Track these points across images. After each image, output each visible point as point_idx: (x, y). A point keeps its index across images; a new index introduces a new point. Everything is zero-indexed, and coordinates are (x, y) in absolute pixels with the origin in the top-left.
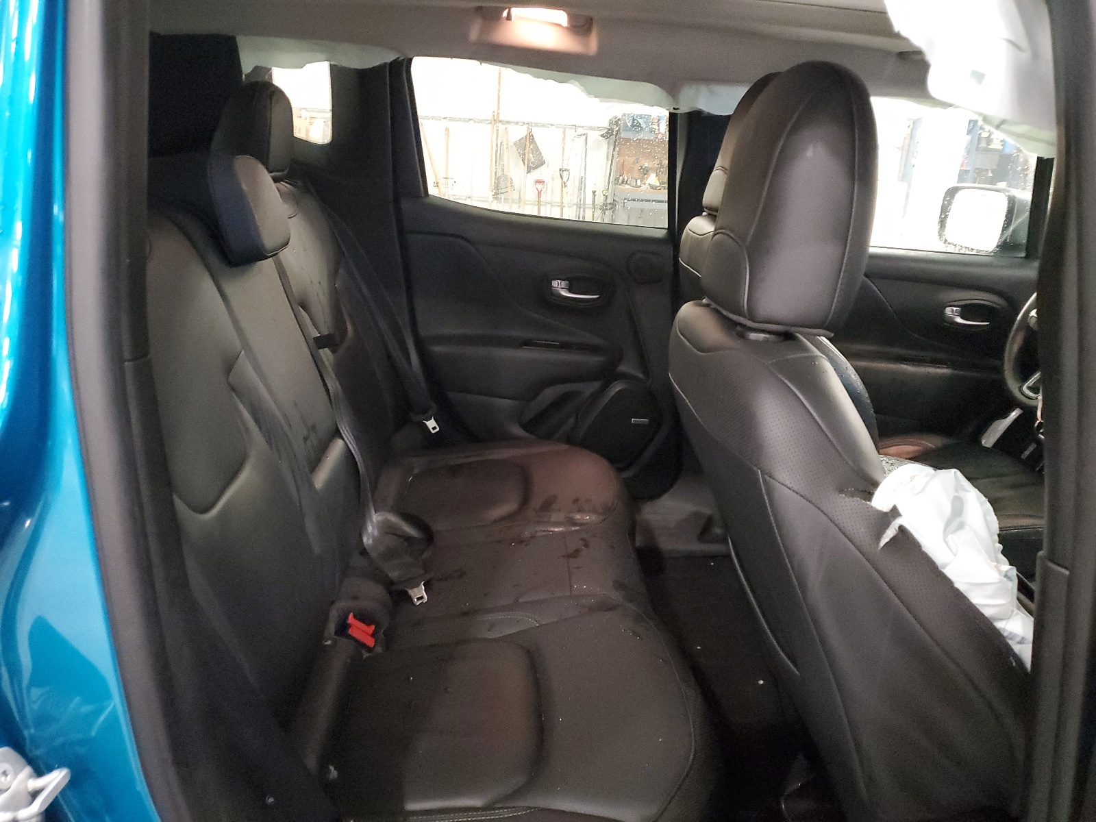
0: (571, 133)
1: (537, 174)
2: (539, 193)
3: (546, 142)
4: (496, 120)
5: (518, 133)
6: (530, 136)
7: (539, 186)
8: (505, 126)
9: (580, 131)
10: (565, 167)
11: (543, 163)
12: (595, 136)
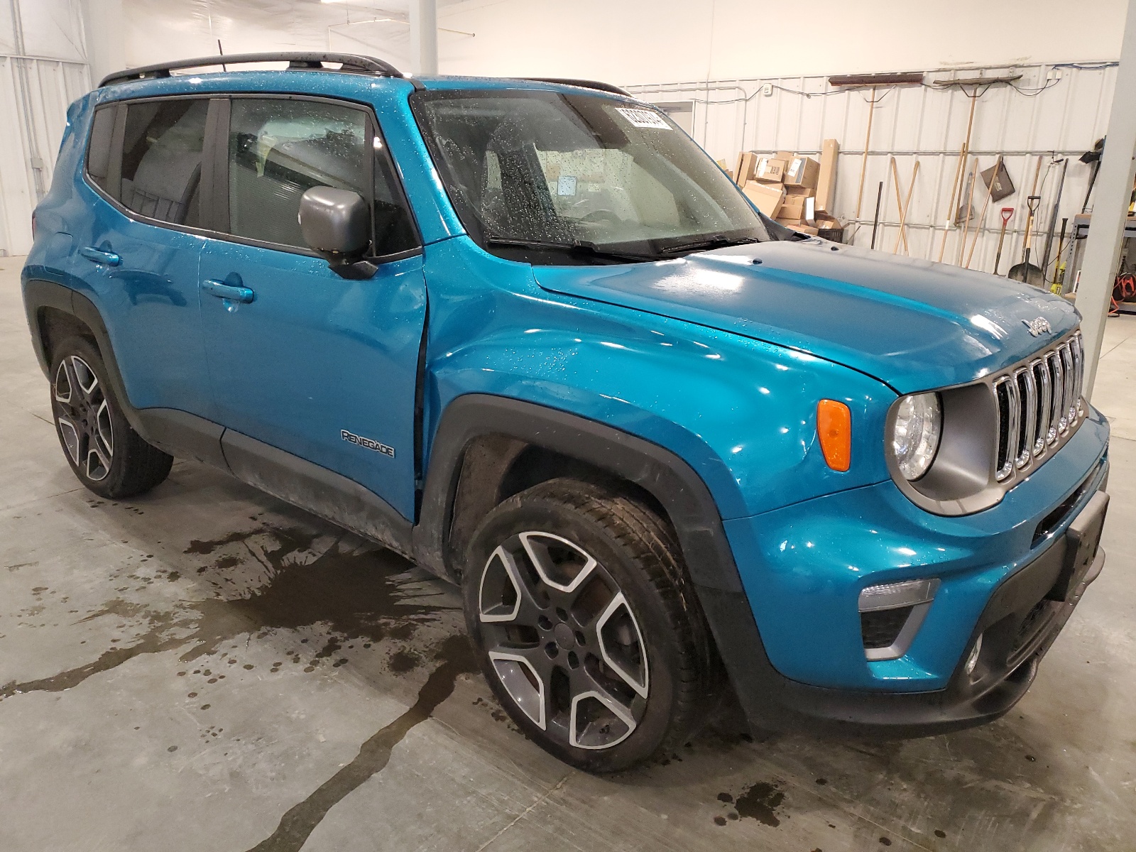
0: (1047, 160)
1: (1006, 203)
2: (1005, 221)
3: (1018, 170)
4: (965, 152)
5: (988, 163)
6: (1001, 166)
7: (1007, 215)
8: (976, 157)
9: (1059, 157)
10: (1036, 195)
11: (1013, 191)
12: (1075, 161)
